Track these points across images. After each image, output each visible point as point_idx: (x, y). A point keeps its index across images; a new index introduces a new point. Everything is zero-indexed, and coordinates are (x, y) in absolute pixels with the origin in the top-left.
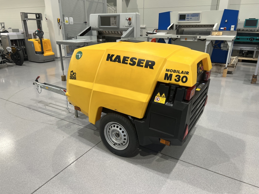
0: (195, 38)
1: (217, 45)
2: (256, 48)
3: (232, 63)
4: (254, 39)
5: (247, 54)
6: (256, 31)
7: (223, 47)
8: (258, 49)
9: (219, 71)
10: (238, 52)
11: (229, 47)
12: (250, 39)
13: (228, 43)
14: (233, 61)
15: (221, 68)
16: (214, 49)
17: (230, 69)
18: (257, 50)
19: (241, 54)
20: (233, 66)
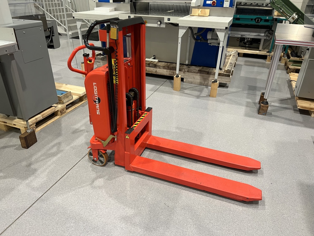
0: (161, 21)
1: (201, 35)
2: (263, 35)
3: (226, 69)
4: (261, 20)
5: (251, 44)
6: (264, 5)
7: (212, 39)
8: (267, 36)
9: (206, 83)
10: (238, 40)
11: (220, 41)
12: (255, 19)
13: (219, 34)
14: (229, 63)
15: (209, 77)
16: (196, 42)
17: (224, 80)
18: (265, 38)
19: (242, 43)
20: (228, 74)
